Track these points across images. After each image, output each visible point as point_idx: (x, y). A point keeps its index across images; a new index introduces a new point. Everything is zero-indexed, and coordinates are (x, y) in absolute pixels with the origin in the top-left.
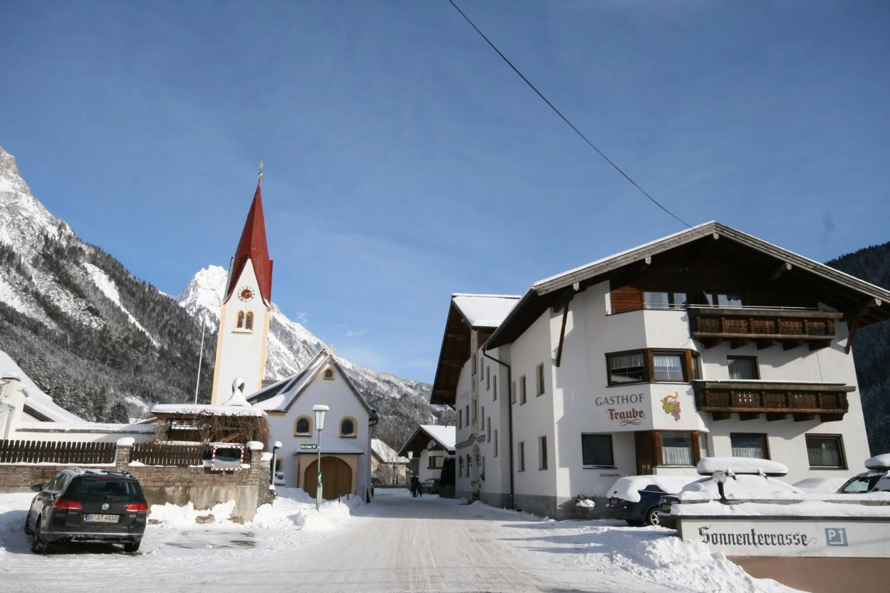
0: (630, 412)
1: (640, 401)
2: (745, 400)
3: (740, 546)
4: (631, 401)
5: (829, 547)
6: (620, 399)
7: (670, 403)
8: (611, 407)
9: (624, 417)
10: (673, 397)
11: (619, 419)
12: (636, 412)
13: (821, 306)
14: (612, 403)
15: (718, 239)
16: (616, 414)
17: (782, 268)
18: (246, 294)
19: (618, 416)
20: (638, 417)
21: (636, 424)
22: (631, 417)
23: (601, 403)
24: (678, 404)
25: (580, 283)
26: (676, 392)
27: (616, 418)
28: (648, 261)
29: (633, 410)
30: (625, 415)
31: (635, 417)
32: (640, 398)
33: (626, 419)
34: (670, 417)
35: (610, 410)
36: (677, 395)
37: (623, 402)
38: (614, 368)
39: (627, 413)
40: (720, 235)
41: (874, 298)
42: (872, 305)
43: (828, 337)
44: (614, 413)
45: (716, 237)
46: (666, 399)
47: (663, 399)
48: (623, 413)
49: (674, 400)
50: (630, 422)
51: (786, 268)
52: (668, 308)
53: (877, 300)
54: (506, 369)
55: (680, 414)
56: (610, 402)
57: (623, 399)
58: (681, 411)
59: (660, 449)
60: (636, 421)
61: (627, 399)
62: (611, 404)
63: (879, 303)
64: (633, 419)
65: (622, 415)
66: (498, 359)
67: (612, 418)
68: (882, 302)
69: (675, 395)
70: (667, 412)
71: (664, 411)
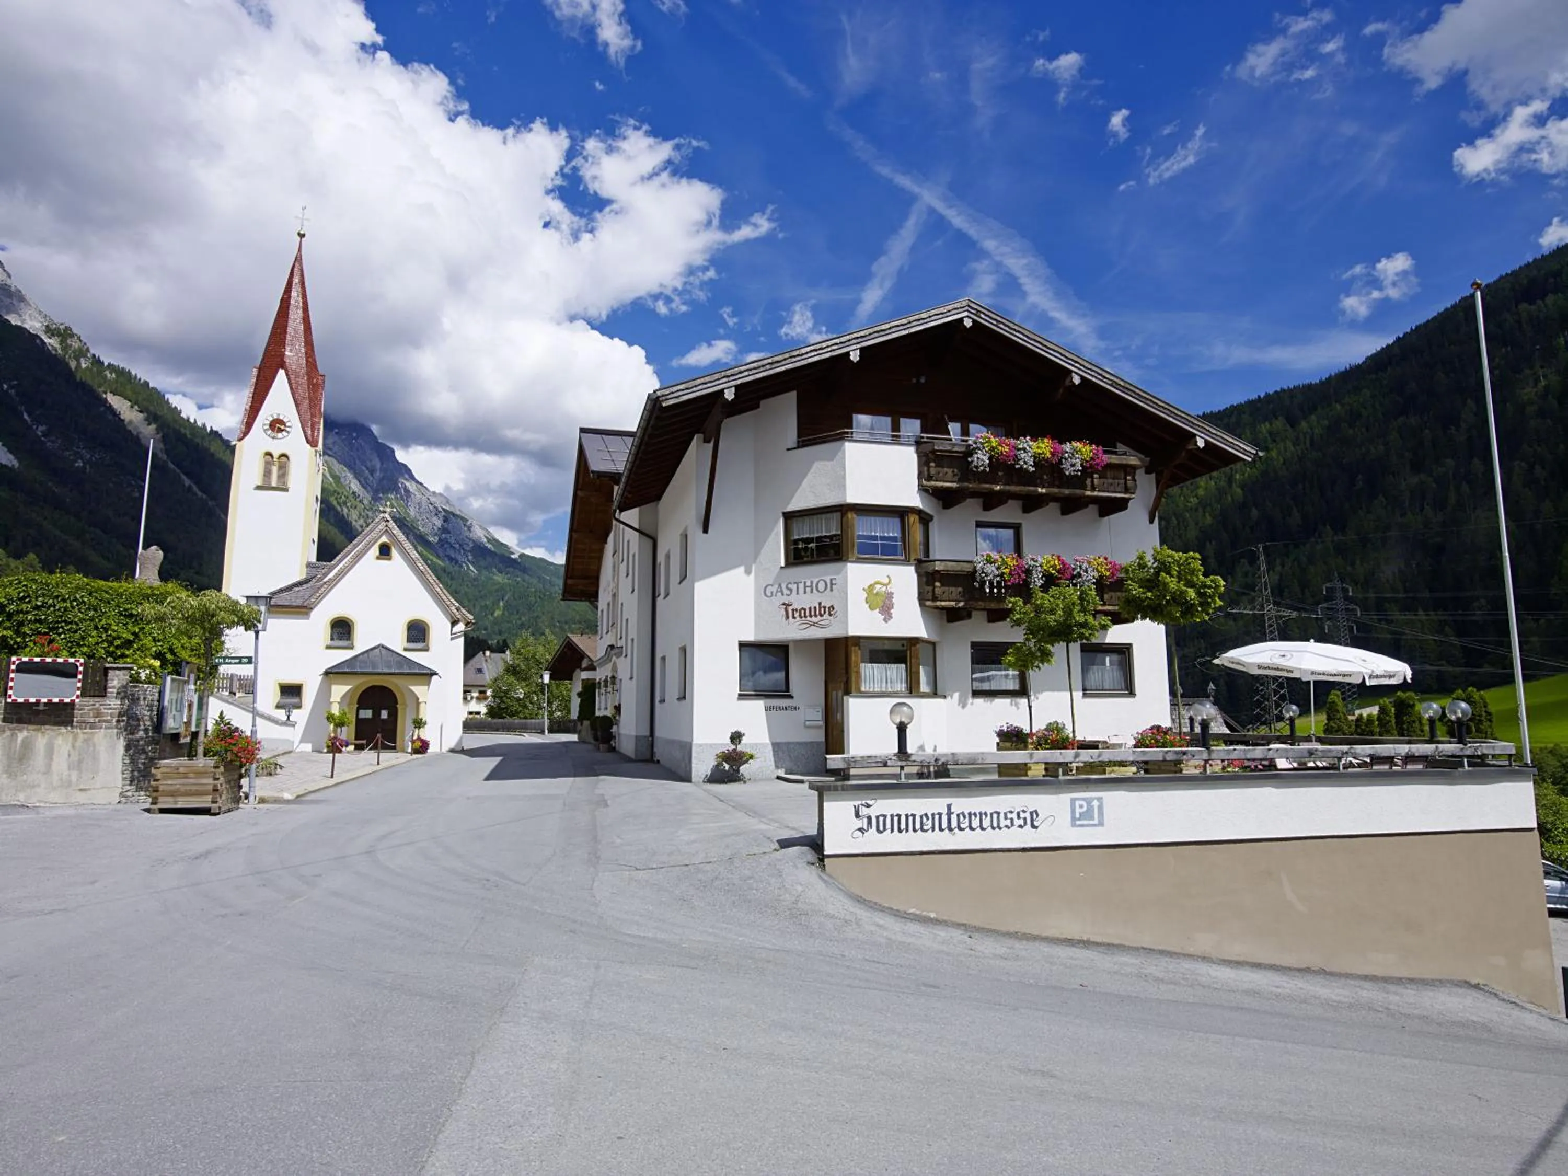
0: (815, 608)
1: (832, 590)
2: (995, 590)
3: (926, 834)
4: (817, 590)
5: (1075, 829)
6: (801, 586)
7: (877, 594)
8: (786, 600)
9: (805, 616)
10: (884, 585)
11: (798, 619)
12: (825, 608)
13: (1121, 447)
14: (789, 592)
15: (971, 327)
16: (793, 610)
17: (1067, 383)
18: (277, 426)
19: (797, 615)
20: (826, 616)
21: (823, 627)
22: (816, 616)
23: (772, 593)
24: (890, 595)
25: (737, 387)
26: (888, 577)
27: (794, 617)
28: (855, 357)
29: (820, 604)
30: (807, 614)
31: (821, 615)
32: (832, 584)
33: (808, 618)
34: (877, 615)
35: (784, 604)
36: (890, 582)
37: (805, 592)
38: (796, 537)
39: (810, 609)
40: (974, 321)
41: (1195, 435)
42: (1190, 447)
43: (1127, 496)
44: (790, 609)
45: (968, 323)
46: (871, 587)
47: (866, 587)
48: (805, 610)
49: (884, 589)
50: (814, 624)
51: (1072, 381)
52: (889, 440)
53: (1198, 439)
54: (649, 543)
55: (892, 611)
56: (786, 592)
57: (805, 587)
58: (895, 607)
59: (858, 666)
60: (822, 623)
61: (811, 586)
62: (788, 595)
63: (1201, 443)
64: (819, 618)
65: (802, 613)
66: (637, 527)
67: (787, 617)
68: (1206, 442)
69: (886, 581)
70: (871, 608)
71: (867, 606)
